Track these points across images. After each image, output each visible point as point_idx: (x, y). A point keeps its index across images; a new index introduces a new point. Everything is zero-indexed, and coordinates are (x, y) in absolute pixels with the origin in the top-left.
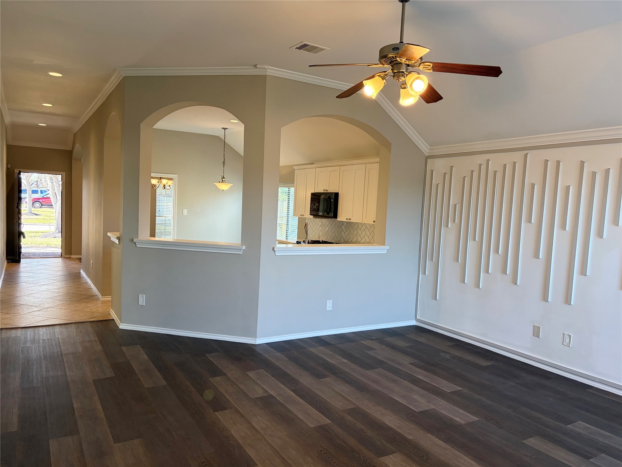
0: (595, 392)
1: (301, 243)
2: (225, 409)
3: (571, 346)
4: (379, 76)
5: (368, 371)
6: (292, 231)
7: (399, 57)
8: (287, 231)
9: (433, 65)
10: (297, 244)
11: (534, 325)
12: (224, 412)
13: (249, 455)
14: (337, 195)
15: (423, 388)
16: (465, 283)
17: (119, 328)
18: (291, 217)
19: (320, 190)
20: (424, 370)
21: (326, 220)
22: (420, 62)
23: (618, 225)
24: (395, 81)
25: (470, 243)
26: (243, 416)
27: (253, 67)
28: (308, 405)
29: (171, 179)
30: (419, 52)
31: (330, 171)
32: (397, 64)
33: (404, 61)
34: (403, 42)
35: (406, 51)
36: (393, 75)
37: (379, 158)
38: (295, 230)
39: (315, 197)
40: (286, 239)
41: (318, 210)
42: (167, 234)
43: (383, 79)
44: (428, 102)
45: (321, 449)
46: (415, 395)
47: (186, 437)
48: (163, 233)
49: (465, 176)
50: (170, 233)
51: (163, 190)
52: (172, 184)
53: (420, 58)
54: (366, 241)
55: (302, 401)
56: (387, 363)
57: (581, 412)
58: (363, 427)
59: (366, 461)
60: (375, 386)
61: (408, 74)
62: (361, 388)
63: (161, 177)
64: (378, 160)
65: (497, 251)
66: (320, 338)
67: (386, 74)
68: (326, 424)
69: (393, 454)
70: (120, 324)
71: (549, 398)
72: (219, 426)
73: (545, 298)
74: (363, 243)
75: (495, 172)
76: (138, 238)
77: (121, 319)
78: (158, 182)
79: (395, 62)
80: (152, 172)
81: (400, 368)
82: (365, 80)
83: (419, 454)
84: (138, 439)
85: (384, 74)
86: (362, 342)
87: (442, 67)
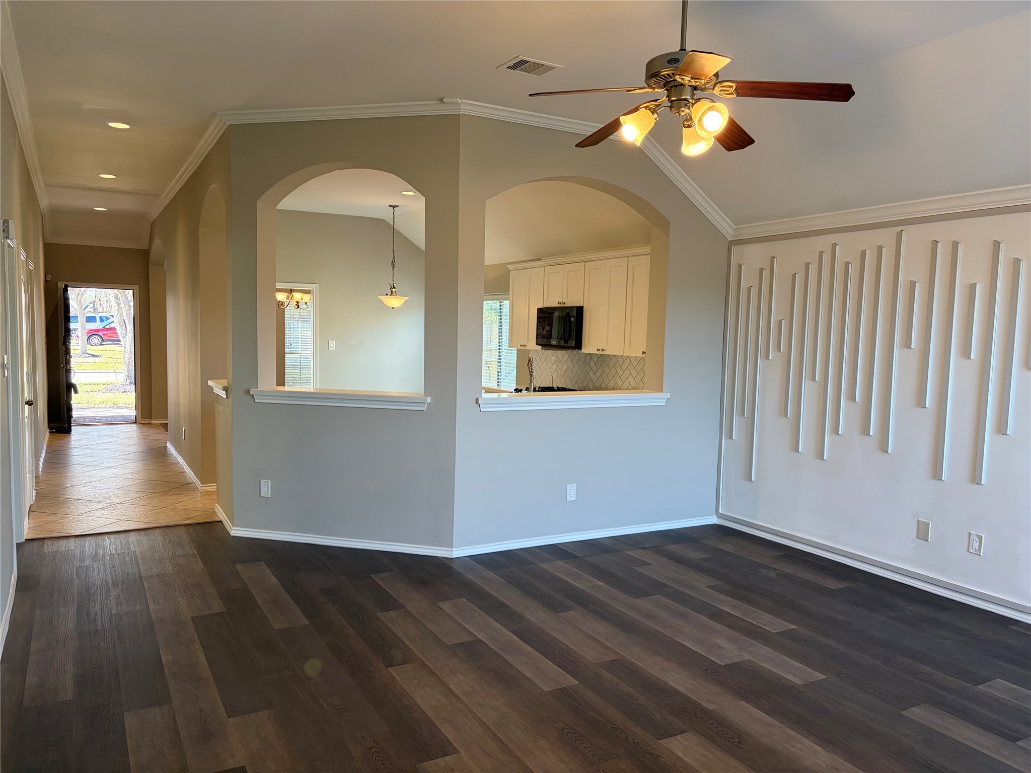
0: (1022, 630)
1: (523, 391)
2: (404, 663)
3: (981, 555)
4: (646, 107)
5: (638, 599)
6: (507, 373)
7: (679, 75)
8: (498, 372)
9: (736, 86)
10: (515, 392)
11: (918, 521)
12: (403, 668)
13: (445, 737)
14: (580, 310)
15: (731, 627)
16: (798, 452)
17: (230, 534)
18: (504, 349)
19: (552, 302)
20: (732, 597)
21: (564, 352)
22: (714, 81)
24: (673, 115)
25: (806, 385)
26: (433, 674)
27: (438, 102)
28: (540, 655)
29: (308, 292)
30: (713, 64)
31: (568, 271)
32: (676, 86)
33: (687, 82)
34: (685, 50)
35: (690, 63)
36: (669, 104)
37: (650, 247)
38: (512, 371)
39: (545, 315)
40: (498, 385)
41: (549, 337)
42: (304, 381)
43: (653, 113)
44: (729, 148)
45: (563, 725)
46: (717, 638)
47: (342, 706)
48: (297, 380)
49: (795, 273)
50: (308, 381)
51: (296, 310)
52: (310, 300)
53: (714, 75)
54: (630, 387)
55: (530, 649)
56: (669, 587)
58: (632, 691)
59: (637, 746)
60: (651, 624)
61: (695, 103)
63: (291, 289)
64: (647, 249)
65: (852, 396)
67: (657, 103)
68: (570, 686)
69: (683, 734)
70: (232, 528)
71: (945, 641)
72: (395, 690)
73: (936, 474)
74: (626, 389)
75: (847, 264)
76: (257, 388)
77: (233, 522)
78: (288, 298)
79: (673, 84)
80: (276, 280)
81: (692, 594)
82: (622, 116)
83: (725, 734)
84: (266, 711)
85: (655, 105)
86: (628, 552)
87: (752, 89)
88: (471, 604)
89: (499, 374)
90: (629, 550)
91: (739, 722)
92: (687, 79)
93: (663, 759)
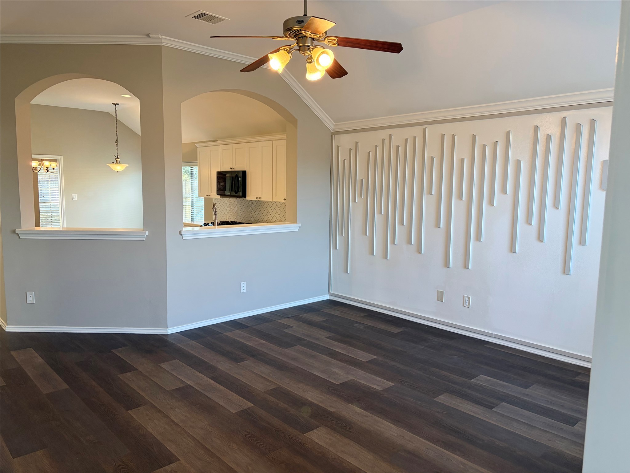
0: (491, 347)
1: (209, 225)
2: (138, 405)
3: (470, 307)
4: (284, 49)
5: (286, 349)
6: (197, 213)
7: (304, 31)
8: (192, 212)
9: (338, 40)
10: (204, 226)
11: (438, 291)
12: (138, 410)
13: (169, 451)
14: (244, 173)
15: (340, 360)
16: (373, 255)
17: (5, 331)
18: (195, 197)
19: (226, 168)
20: (341, 343)
21: (235, 199)
22: (324, 36)
23: (506, 194)
24: (300, 54)
25: (377, 217)
26: (159, 411)
27: (146, 37)
28: (228, 390)
29: (55, 161)
30: (325, 26)
31: (236, 149)
32: (302, 37)
33: (309, 35)
34: (307, 15)
35: (310, 24)
36: (298, 48)
37: (286, 135)
38: (201, 211)
39: (221, 176)
40: (192, 221)
41: (224, 189)
42: (54, 222)
43: (289, 53)
44: (333, 77)
45: (246, 433)
46: (334, 368)
47: (97, 441)
48: (49, 221)
49: (370, 152)
50: (58, 222)
51: (46, 174)
52: (57, 166)
53: (325, 32)
54: (277, 220)
55: (222, 388)
56: (305, 340)
57: (482, 366)
58: (286, 406)
59: (291, 439)
60: (295, 364)
61: (314, 48)
62: (281, 367)
63: (42, 159)
64: (284, 136)
65: (402, 223)
66: (235, 321)
67: (291, 47)
68: (249, 408)
69: (317, 429)
70: (7, 326)
71: (454, 357)
72: (134, 425)
73: (447, 265)
74: (275, 222)
75: (398, 147)
76: (21, 229)
77: (7, 322)
78: (40, 165)
79: (300, 36)
80: (32, 153)
81: (318, 343)
82: (270, 53)
83: (341, 425)
84: (41, 450)
85: (290, 48)
86: (279, 321)
87: (347, 42)
88: (181, 363)
89: (193, 214)
90: (280, 320)
91: (349, 417)
92: (309, 33)
93: (307, 445)
